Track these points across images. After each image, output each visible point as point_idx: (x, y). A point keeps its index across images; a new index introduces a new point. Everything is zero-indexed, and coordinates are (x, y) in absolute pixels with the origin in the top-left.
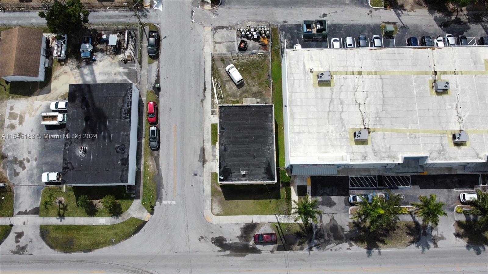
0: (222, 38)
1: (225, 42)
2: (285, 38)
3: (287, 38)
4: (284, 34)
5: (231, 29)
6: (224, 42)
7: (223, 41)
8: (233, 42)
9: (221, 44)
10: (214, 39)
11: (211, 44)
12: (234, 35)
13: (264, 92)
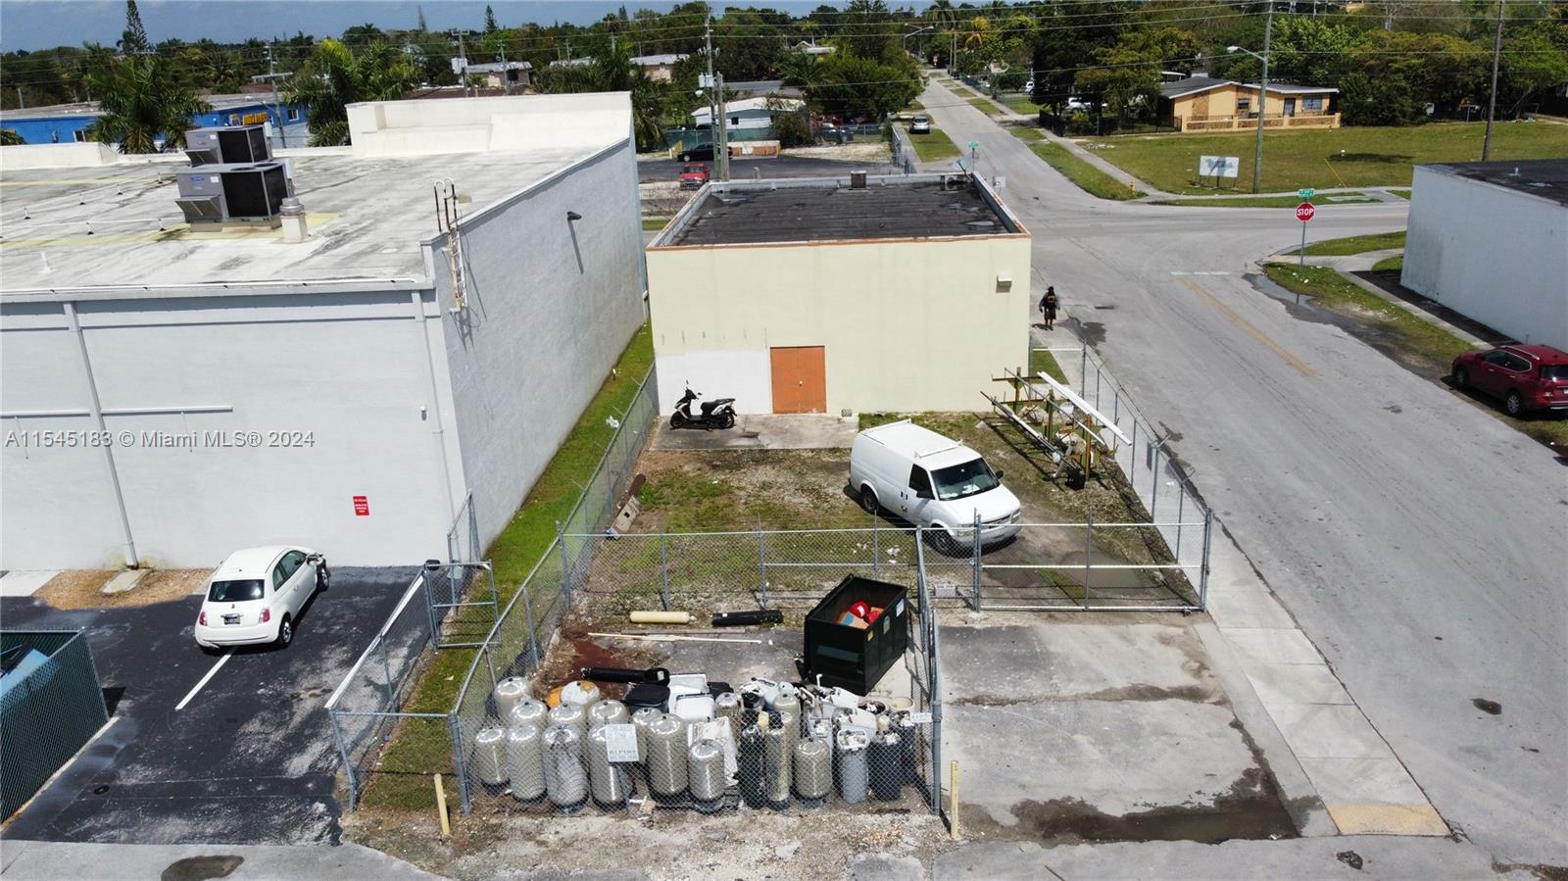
0: (1132, 732)
1: (1076, 699)
2: (318, 718)
3: (297, 719)
4: (316, 748)
5: (1023, 810)
6: (1096, 697)
7: (1108, 708)
8: (977, 701)
9: (1120, 683)
10: (1236, 725)
11: (1259, 687)
12: (972, 752)
13: (686, 468)
